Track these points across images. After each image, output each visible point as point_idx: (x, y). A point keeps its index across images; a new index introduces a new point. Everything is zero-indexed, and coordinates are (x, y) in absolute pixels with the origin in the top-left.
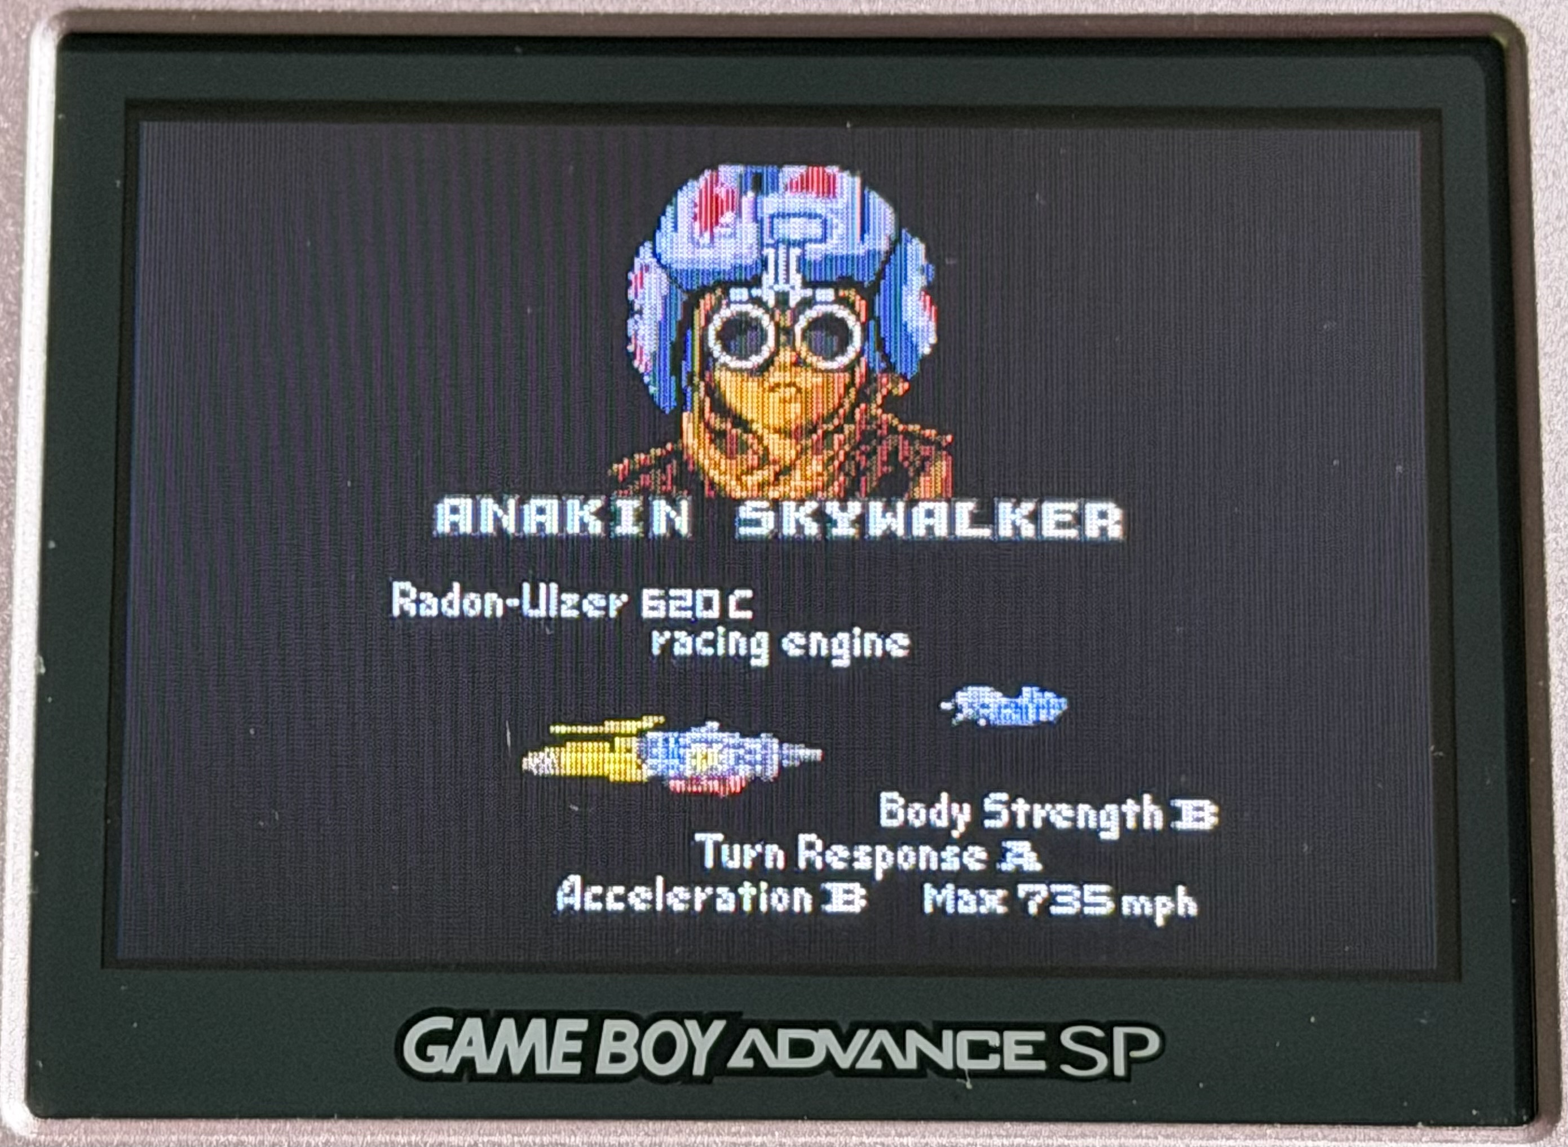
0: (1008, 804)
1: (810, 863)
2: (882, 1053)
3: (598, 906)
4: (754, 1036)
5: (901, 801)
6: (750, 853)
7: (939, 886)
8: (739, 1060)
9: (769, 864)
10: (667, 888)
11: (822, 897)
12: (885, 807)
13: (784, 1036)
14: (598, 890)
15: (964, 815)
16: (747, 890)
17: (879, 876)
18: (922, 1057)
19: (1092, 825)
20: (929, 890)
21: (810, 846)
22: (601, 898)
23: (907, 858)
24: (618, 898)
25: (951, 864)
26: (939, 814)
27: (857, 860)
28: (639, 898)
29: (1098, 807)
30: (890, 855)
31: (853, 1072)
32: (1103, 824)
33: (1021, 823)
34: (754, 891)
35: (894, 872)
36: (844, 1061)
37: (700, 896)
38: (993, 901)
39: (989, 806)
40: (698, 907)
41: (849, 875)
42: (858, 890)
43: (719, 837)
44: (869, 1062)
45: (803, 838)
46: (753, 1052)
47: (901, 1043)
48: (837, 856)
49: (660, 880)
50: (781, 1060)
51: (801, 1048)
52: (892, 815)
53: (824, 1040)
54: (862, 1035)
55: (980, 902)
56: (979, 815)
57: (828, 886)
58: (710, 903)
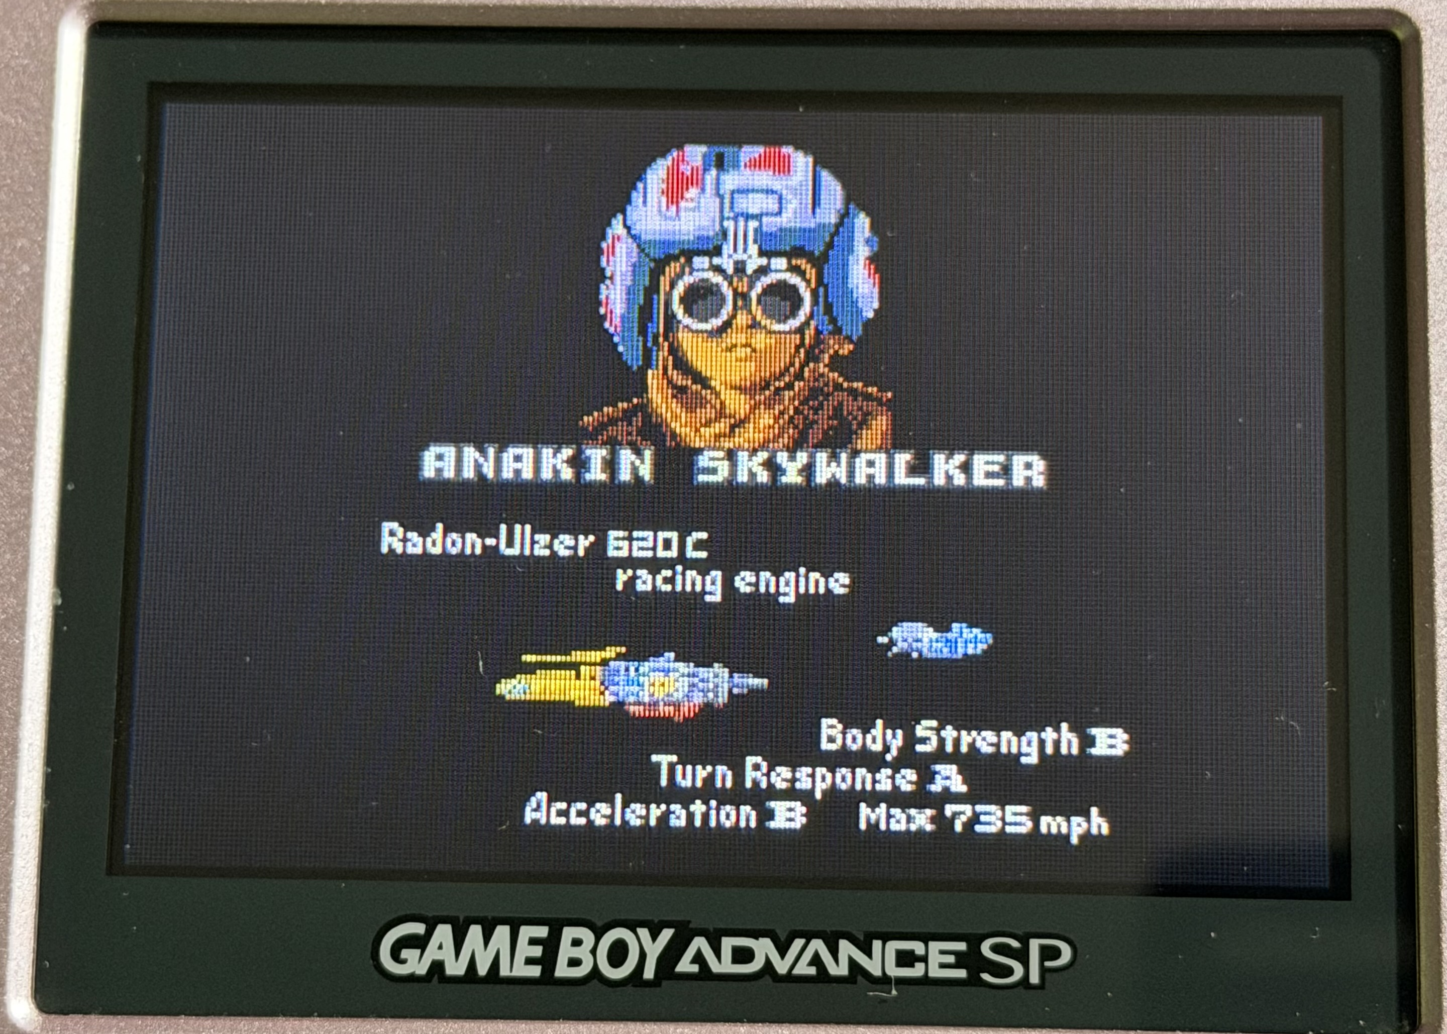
0: (938, 730)
1: (756, 783)
2: (816, 960)
3: (562, 821)
4: (700, 943)
5: (840, 727)
6: (702, 773)
7: (873, 806)
8: (685, 965)
9: (719, 784)
10: (625, 805)
11: (767, 815)
12: (825, 732)
13: (728, 943)
14: (563, 806)
15: (897, 741)
16: (698, 808)
17: (818, 795)
18: (853, 963)
19: (1014, 750)
20: (864, 810)
21: (756, 767)
22: (565, 813)
23: (843, 779)
24: (580, 814)
25: (885, 785)
26: (874, 740)
27: (799, 780)
28: (600, 814)
29: (1019, 734)
30: (829, 776)
31: (790, 978)
32: (1025, 749)
33: (949, 748)
34: (704, 808)
35: (832, 792)
36: (781, 967)
37: (656, 812)
38: (922, 820)
39: (920, 732)
40: (653, 822)
41: (791, 794)
42: (800, 808)
43: (674, 758)
44: (804, 969)
45: (750, 760)
46: (698, 958)
47: (834, 952)
48: (781, 777)
49: (619, 797)
50: (724, 965)
51: (742, 955)
52: (831, 740)
53: (763, 948)
54: (798, 943)
55: (909, 819)
56: (911, 740)
57: (773, 804)
58: (664, 819)
